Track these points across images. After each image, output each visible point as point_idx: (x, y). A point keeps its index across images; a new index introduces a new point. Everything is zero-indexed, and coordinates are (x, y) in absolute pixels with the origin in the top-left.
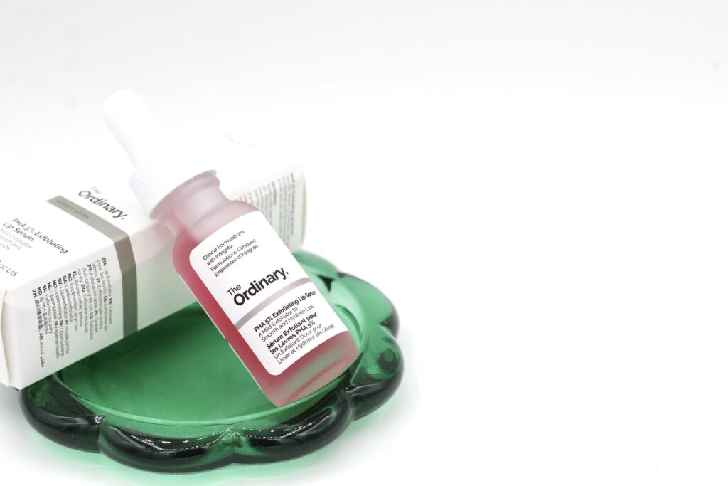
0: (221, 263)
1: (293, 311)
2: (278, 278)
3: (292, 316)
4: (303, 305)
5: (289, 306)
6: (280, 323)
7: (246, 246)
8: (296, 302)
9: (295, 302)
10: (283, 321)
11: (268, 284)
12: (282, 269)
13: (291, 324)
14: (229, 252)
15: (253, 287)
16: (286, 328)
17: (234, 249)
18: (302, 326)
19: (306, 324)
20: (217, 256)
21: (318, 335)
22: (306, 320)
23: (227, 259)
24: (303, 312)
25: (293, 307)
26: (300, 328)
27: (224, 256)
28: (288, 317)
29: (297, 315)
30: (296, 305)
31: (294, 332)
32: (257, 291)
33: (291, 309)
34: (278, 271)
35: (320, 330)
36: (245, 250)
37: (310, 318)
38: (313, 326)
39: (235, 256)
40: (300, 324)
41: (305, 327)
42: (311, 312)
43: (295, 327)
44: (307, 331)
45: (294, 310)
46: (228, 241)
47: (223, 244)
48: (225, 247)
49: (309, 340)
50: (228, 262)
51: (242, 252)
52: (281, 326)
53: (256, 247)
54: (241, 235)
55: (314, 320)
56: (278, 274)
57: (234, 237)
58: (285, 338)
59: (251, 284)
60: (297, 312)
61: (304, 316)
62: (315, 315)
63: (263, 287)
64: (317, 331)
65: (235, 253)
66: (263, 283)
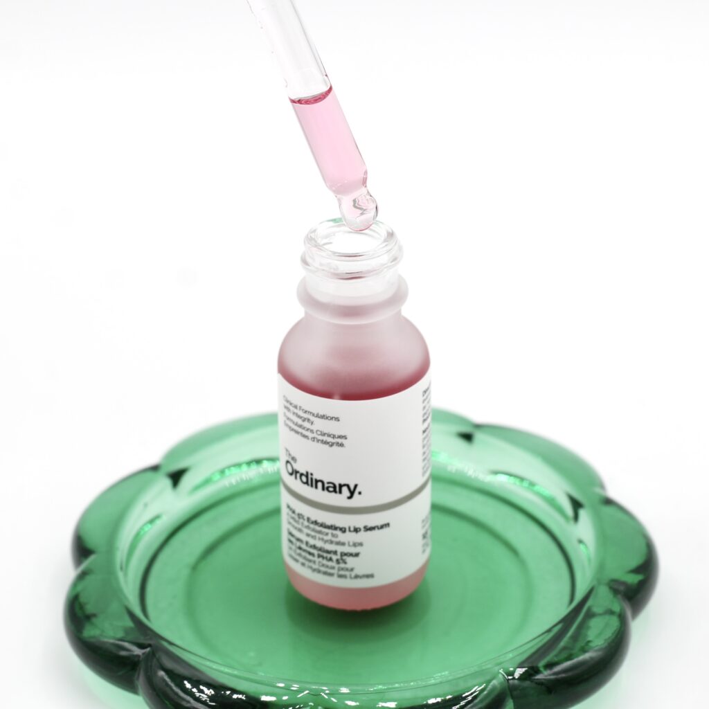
0: (294, 423)
1: (330, 535)
2: (340, 492)
3: (326, 538)
4: (349, 537)
5: (330, 527)
6: (309, 532)
7: (329, 435)
8: (343, 530)
9: (341, 529)
10: (313, 533)
11: (323, 489)
12: (356, 486)
13: (319, 544)
14: (306, 424)
15: (307, 477)
16: (312, 542)
17: (314, 428)
18: (329, 556)
19: (334, 557)
20: (294, 413)
21: (340, 576)
22: (339, 553)
23: (300, 426)
24: (343, 544)
25: (335, 532)
26: (325, 555)
27: (300, 422)
28: (321, 536)
29: (331, 542)
30: (338, 532)
31: (315, 552)
32: (307, 483)
33: (330, 531)
34: (348, 486)
35: (347, 573)
36: (325, 438)
37: (346, 554)
38: (342, 565)
39: (310, 435)
40: (328, 552)
41: (331, 559)
42: (353, 550)
43: (320, 549)
44: (330, 564)
45: (333, 535)
46: (313, 415)
47: (306, 412)
48: (306, 416)
49: (325, 573)
50: (300, 430)
51: (320, 438)
52: (308, 535)
53: (342, 445)
54: (333, 422)
55: (349, 560)
56: (345, 489)
57: (323, 417)
58: (304, 546)
59: (307, 473)
60: (334, 539)
61: (340, 549)
62: (357, 555)
63: (316, 487)
64: (342, 573)
65: (312, 431)
66: (320, 485)
